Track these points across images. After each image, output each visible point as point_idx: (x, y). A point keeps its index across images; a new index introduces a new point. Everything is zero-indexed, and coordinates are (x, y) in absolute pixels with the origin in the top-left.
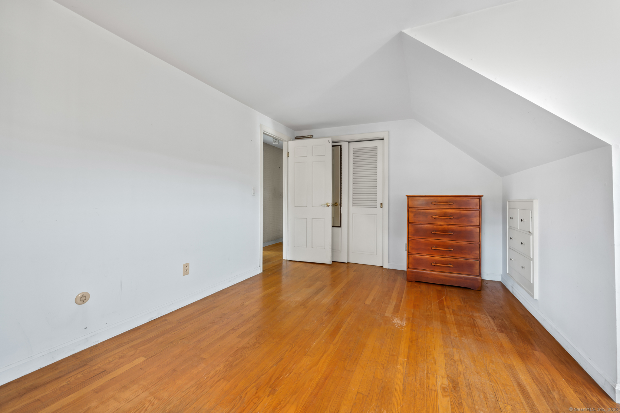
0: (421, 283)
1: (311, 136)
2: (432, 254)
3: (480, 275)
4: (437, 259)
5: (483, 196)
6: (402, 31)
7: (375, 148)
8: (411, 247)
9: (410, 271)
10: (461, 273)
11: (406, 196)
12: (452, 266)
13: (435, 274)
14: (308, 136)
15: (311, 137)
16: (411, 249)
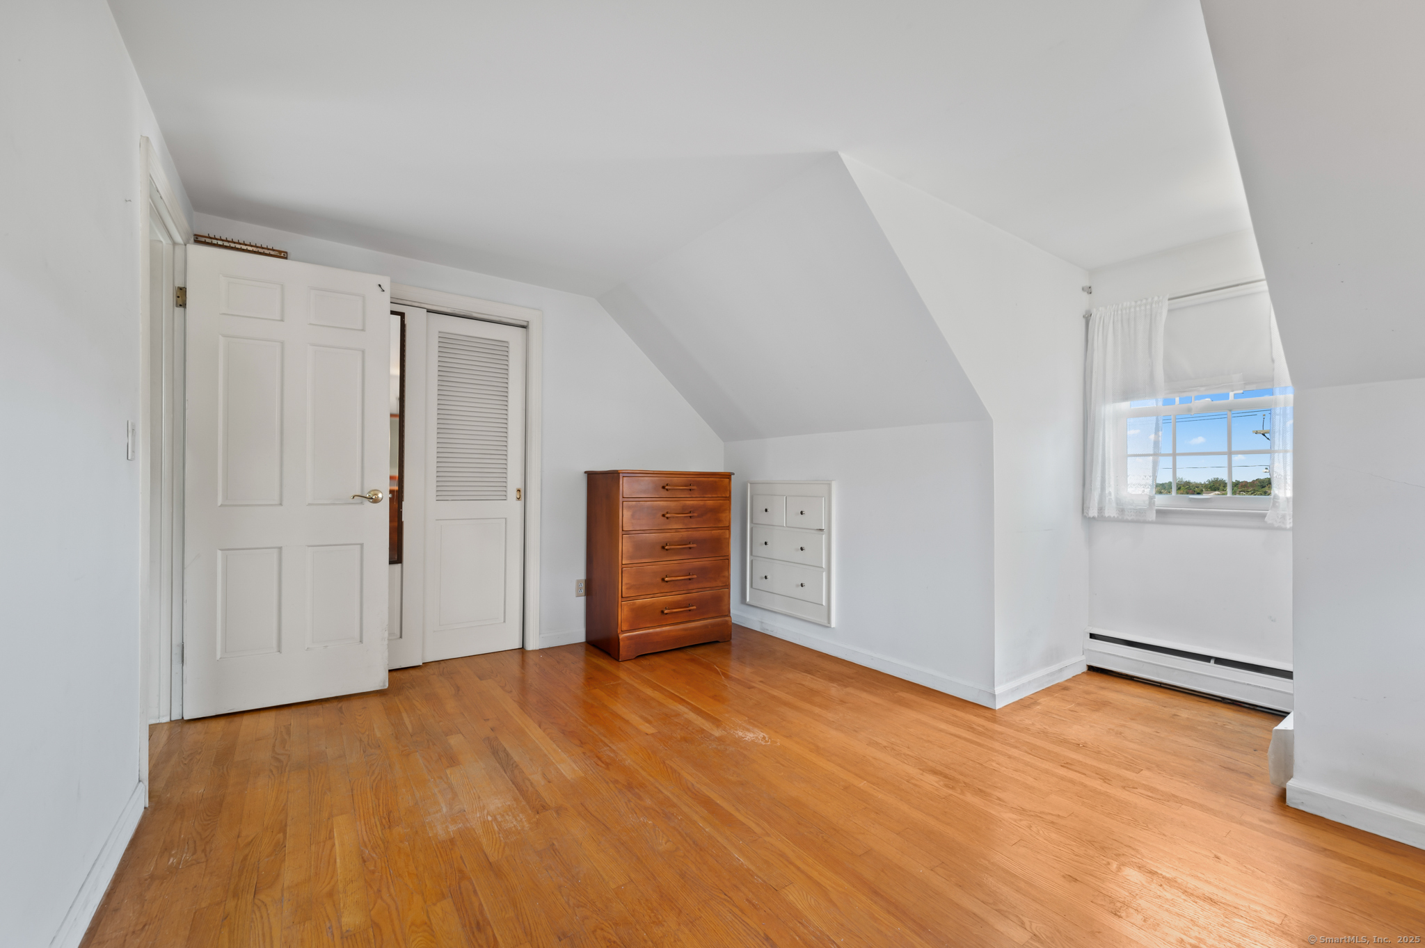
0: (647, 657)
1: (280, 252)
2: (663, 591)
3: (728, 615)
4: (670, 600)
5: (733, 474)
6: (839, 153)
7: (504, 346)
8: (626, 584)
9: (629, 636)
10: (705, 617)
11: (585, 472)
12: (695, 607)
13: (669, 631)
14: (273, 250)
15: (282, 255)
16: (627, 589)
